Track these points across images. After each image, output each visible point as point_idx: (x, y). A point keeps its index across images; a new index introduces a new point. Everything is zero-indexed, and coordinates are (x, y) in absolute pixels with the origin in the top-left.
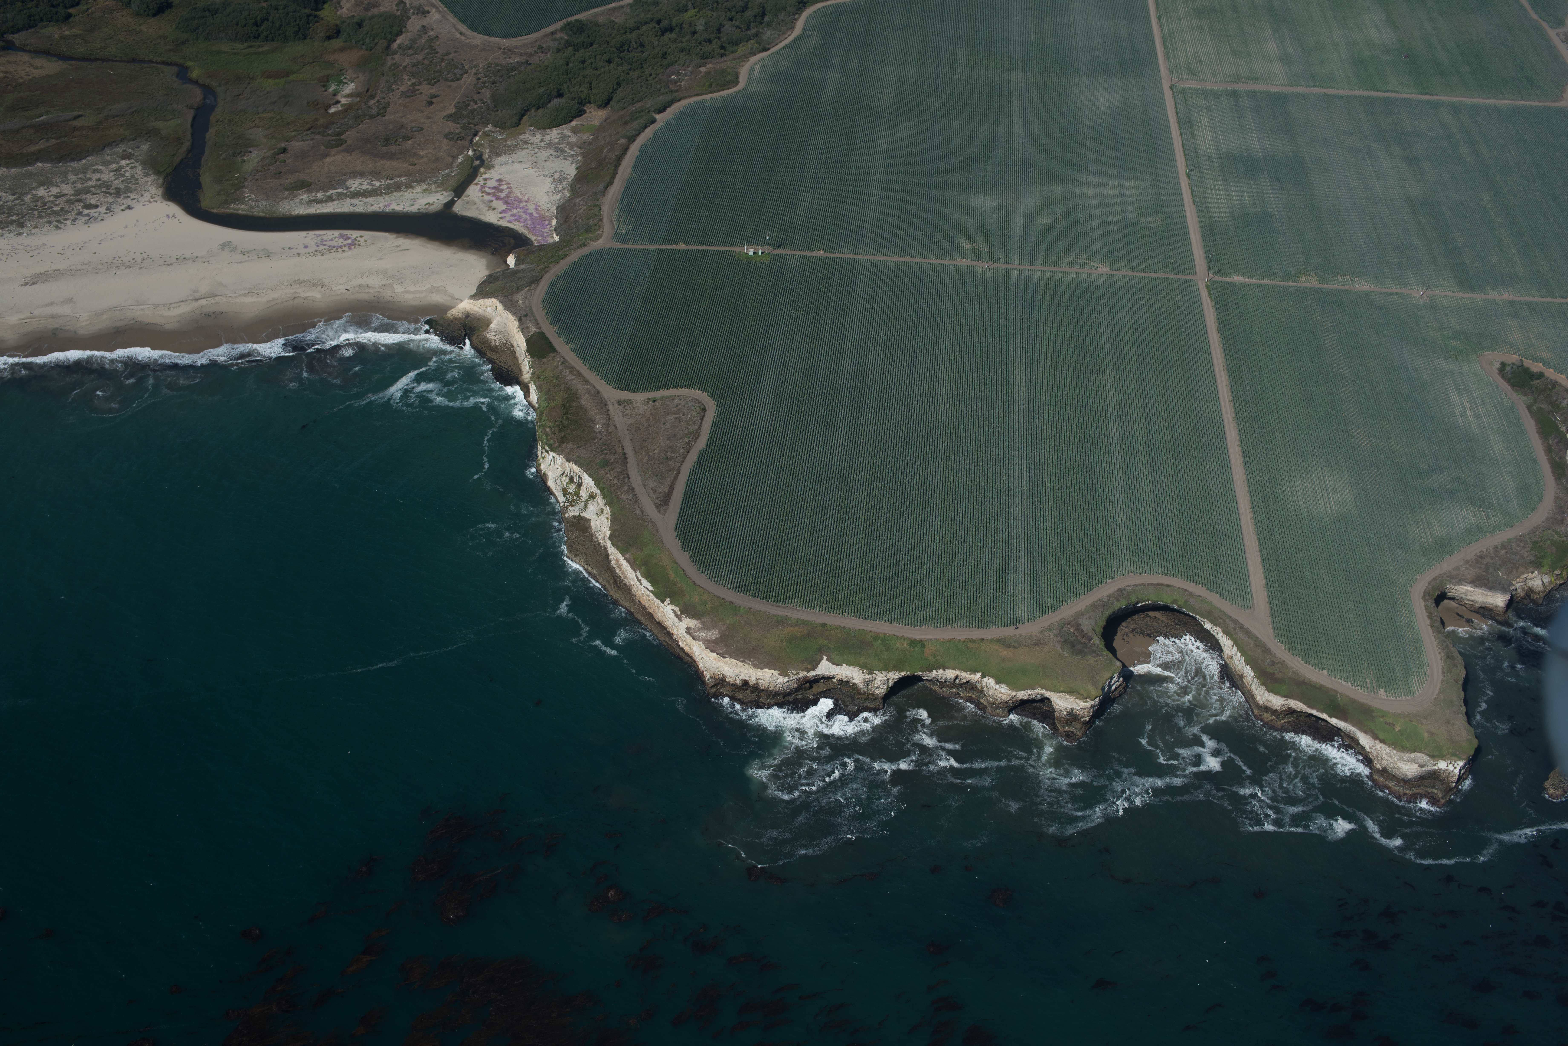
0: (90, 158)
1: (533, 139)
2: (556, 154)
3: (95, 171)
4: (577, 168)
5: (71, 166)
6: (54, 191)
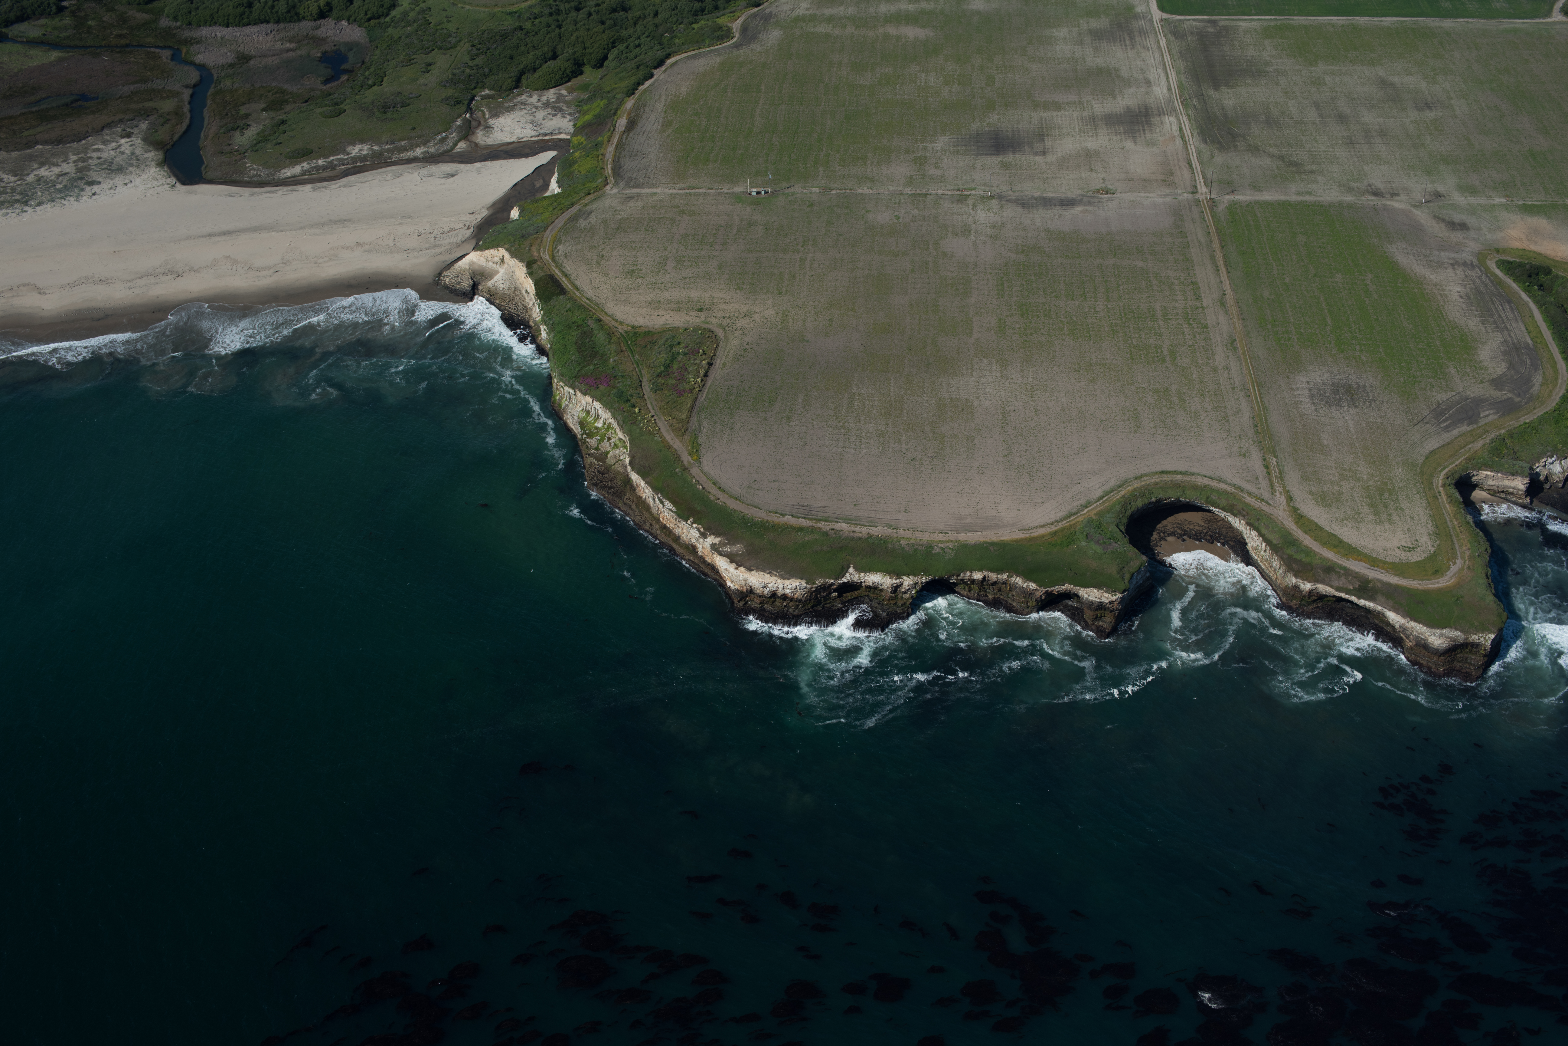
1: (530, 100)
2: (553, 112)
3: (94, 150)
4: (574, 125)
5: (71, 147)
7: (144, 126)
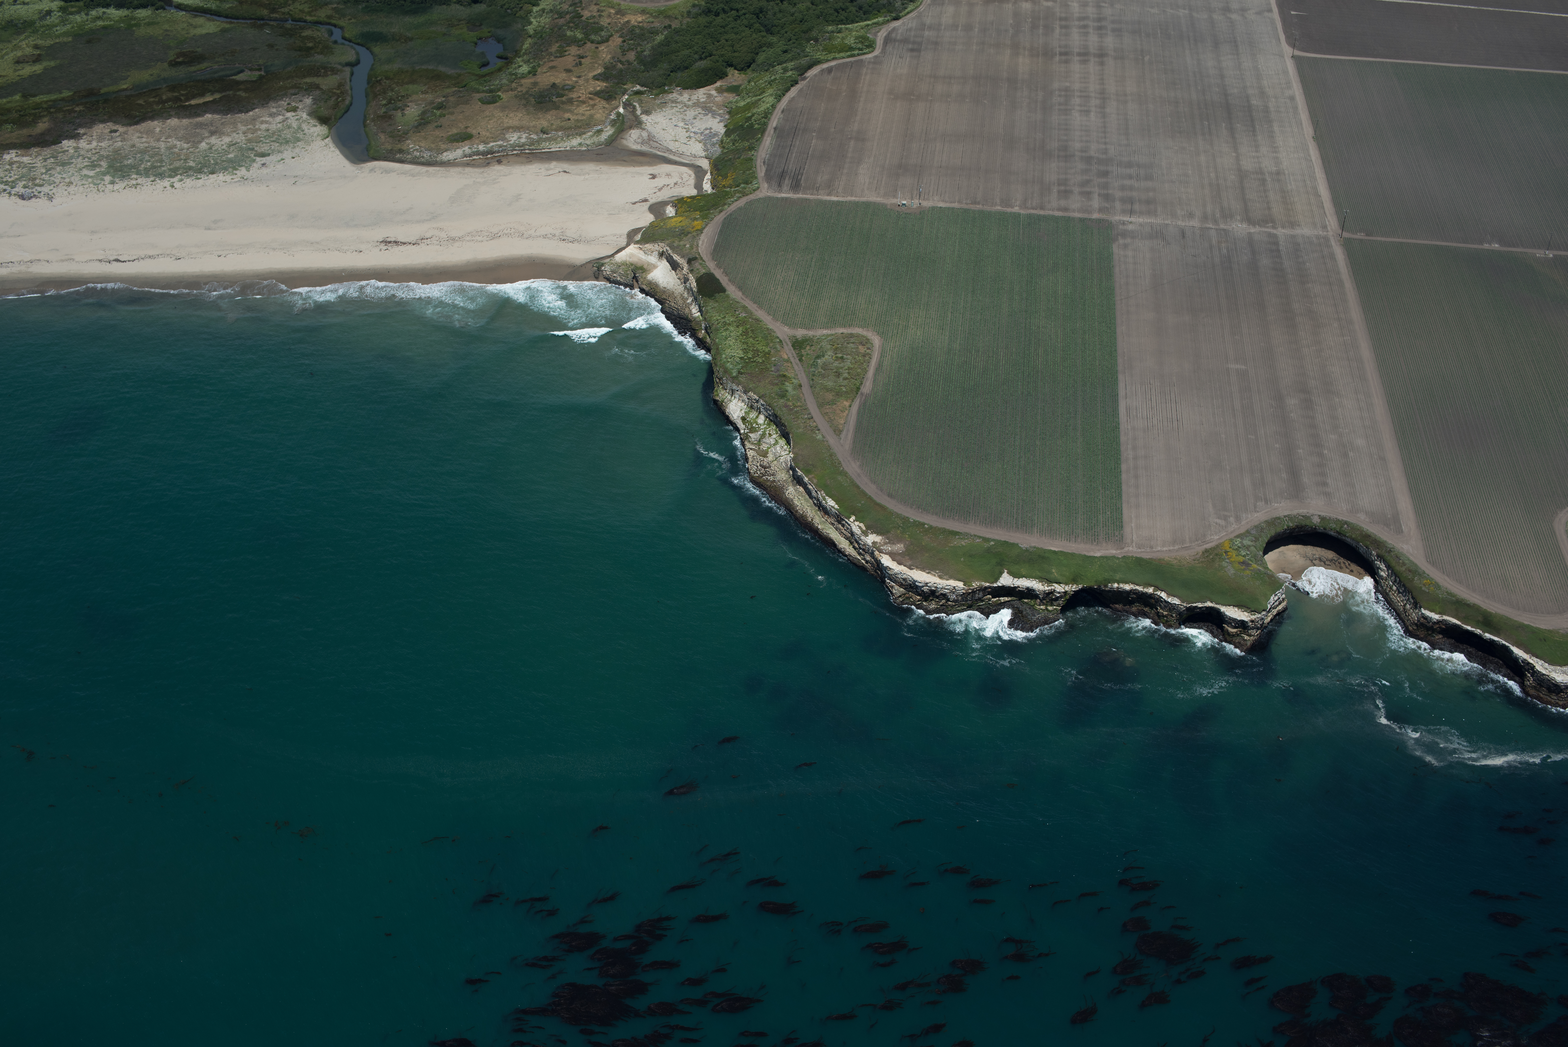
0: (257, 110)
1: (680, 99)
2: (703, 112)
3: (262, 122)
4: (725, 126)
5: (239, 117)
6: (227, 140)
7: (308, 101)
